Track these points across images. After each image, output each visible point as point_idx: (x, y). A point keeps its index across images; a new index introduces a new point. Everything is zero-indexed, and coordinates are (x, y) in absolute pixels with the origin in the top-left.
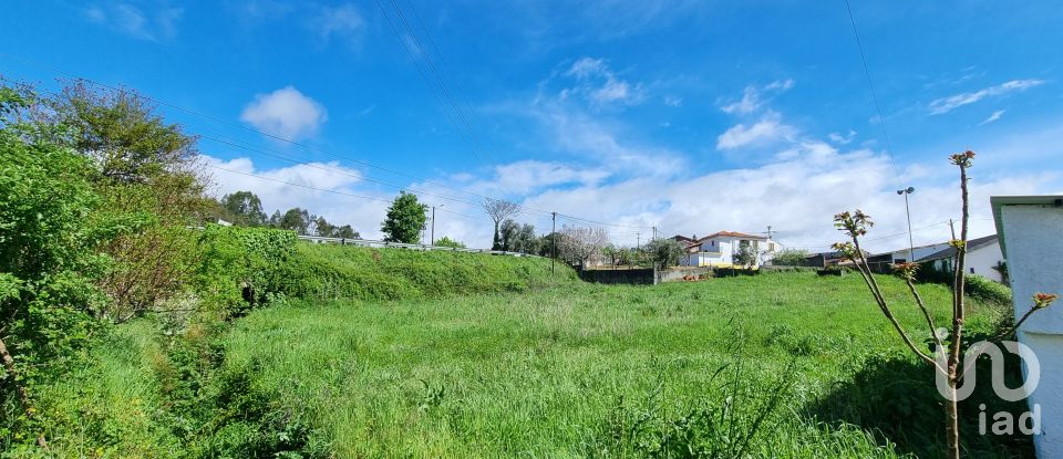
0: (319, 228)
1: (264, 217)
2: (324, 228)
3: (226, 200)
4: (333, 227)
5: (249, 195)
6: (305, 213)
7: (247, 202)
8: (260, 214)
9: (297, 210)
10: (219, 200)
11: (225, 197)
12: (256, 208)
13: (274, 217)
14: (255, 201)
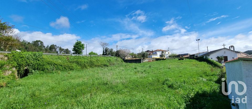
0: (60, 49)
1: (44, 47)
2: (61, 49)
3: (33, 42)
4: (63, 49)
5: (40, 41)
6: (56, 46)
7: (39, 43)
8: (43, 46)
9: (53, 45)
10: (31, 43)
11: (32, 42)
12: (42, 45)
13: (47, 47)
14: (42, 43)
